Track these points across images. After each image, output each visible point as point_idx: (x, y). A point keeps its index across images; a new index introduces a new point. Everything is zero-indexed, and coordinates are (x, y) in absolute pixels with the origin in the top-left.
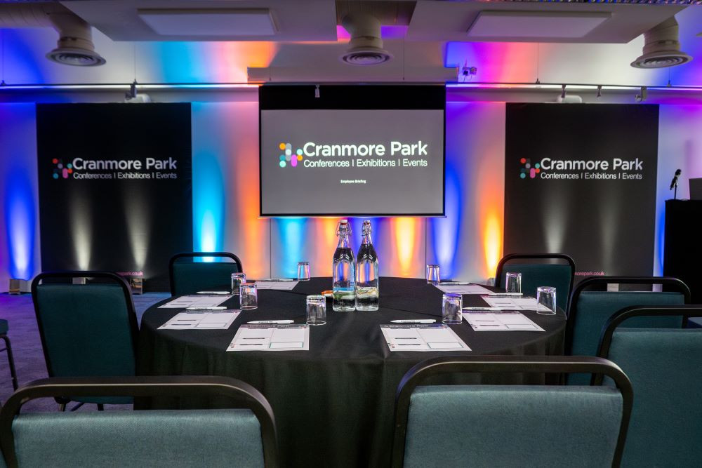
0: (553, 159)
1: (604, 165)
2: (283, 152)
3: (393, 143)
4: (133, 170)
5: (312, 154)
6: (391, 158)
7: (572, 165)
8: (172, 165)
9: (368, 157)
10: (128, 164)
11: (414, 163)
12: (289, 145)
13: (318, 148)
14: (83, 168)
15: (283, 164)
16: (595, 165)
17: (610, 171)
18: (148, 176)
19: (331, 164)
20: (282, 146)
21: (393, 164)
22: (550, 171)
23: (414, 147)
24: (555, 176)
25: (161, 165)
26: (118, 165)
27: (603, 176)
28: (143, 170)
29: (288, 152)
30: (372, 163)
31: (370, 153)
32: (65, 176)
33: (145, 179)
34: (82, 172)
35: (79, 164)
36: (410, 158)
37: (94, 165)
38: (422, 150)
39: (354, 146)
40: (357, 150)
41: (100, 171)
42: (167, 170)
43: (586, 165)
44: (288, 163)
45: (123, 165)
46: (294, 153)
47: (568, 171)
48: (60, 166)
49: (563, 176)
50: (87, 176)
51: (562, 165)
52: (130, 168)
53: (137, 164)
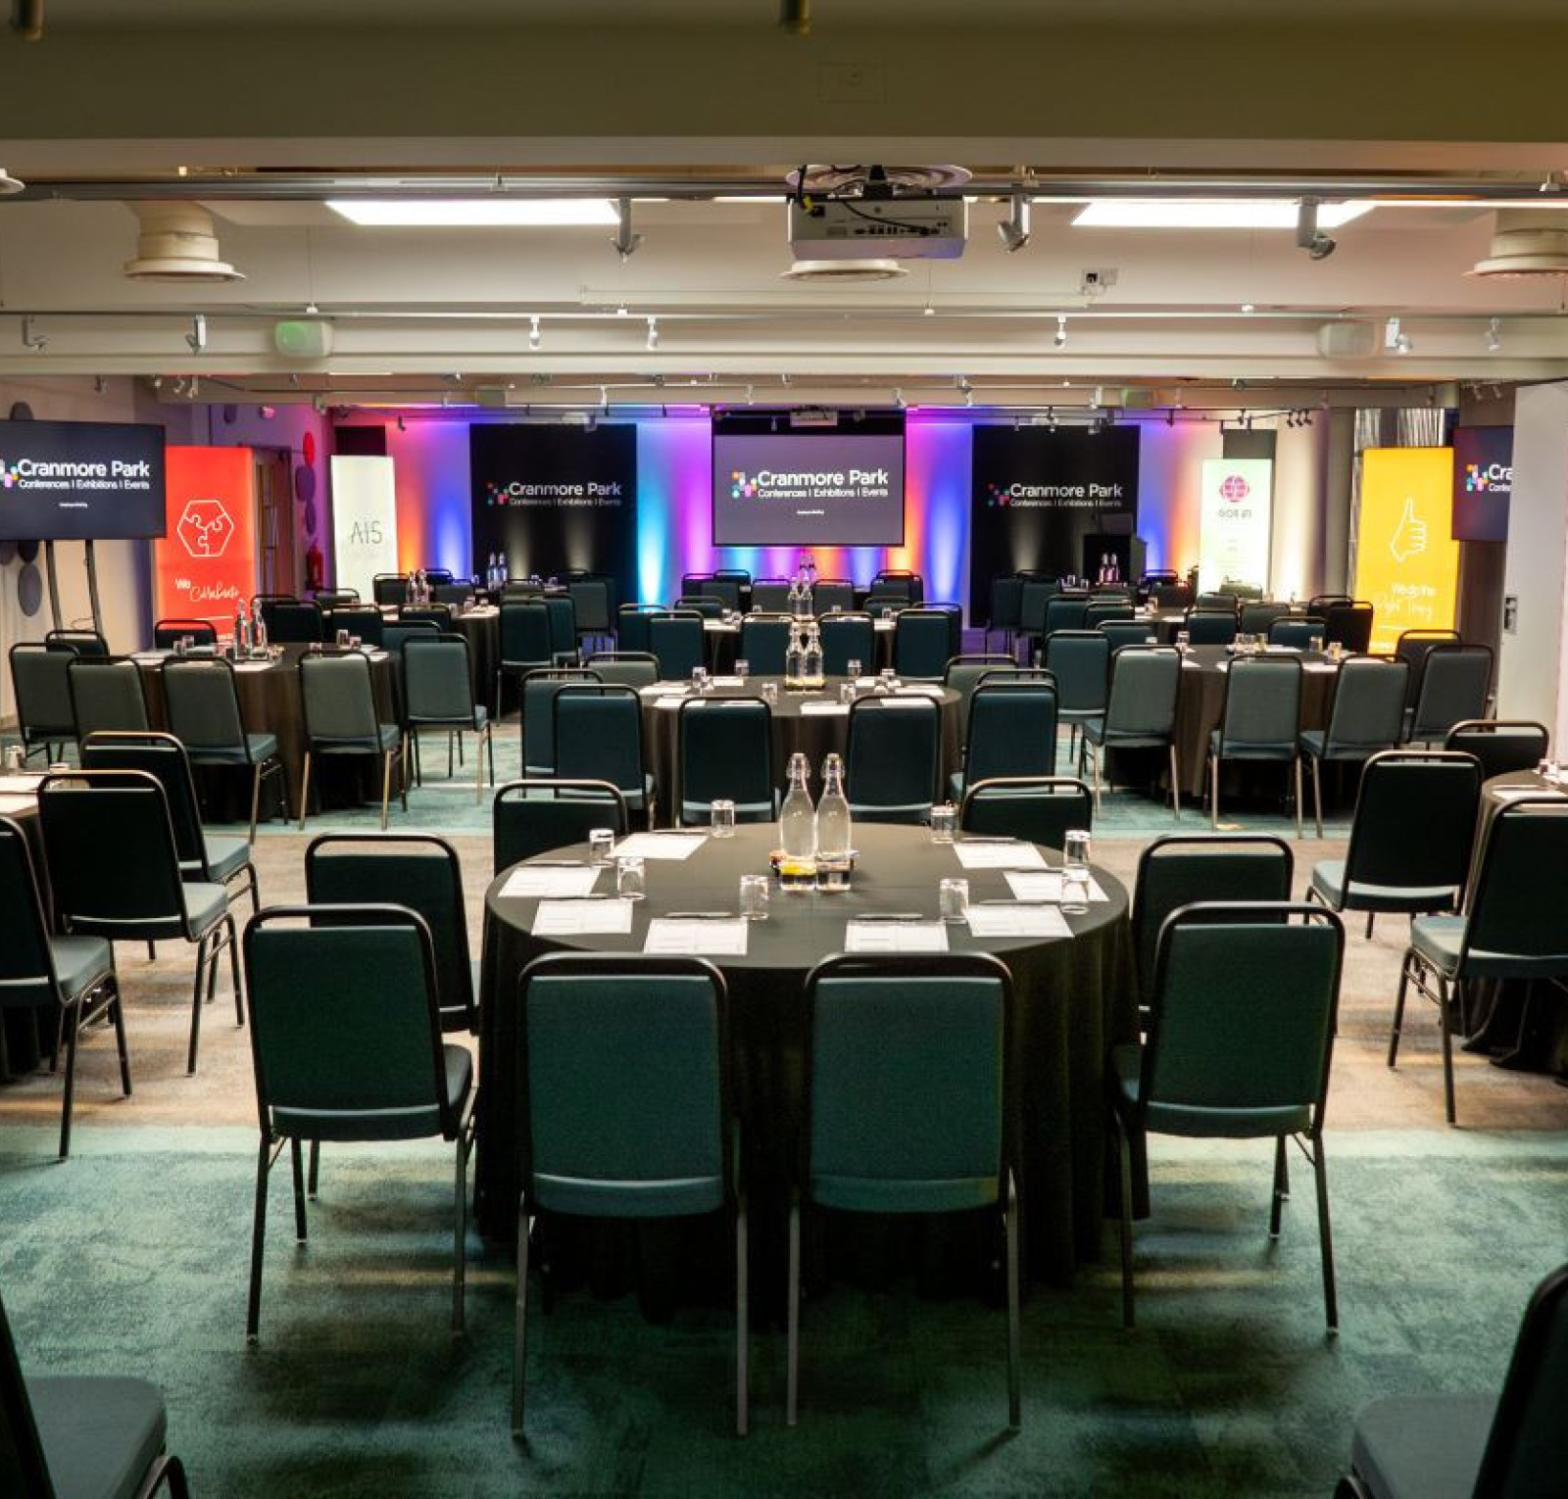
0: (1023, 485)
1: (1080, 491)
2: (736, 482)
3: (852, 472)
4: (574, 496)
5: (767, 484)
6: (851, 488)
7: (1045, 491)
8: (616, 490)
9: (826, 487)
10: (569, 490)
11: (874, 492)
12: (743, 474)
13: (774, 477)
14: (520, 493)
15: (736, 494)
16: (1070, 491)
17: (1086, 497)
18: (590, 502)
19: (787, 494)
20: (736, 475)
21: (851, 493)
22: (1020, 498)
23: (874, 475)
24: (1026, 503)
25: (604, 490)
26: (558, 490)
27: (1078, 504)
28: (585, 496)
29: (742, 482)
30: (830, 493)
31: (829, 483)
32: (501, 501)
33: (587, 506)
34: (519, 497)
35: (516, 489)
36: (870, 487)
37: (532, 490)
38: (882, 478)
39: (811, 476)
40: (814, 479)
41: (539, 496)
42: (611, 496)
43: (1059, 491)
44: (742, 493)
45: (563, 490)
46: (748, 482)
47: (1040, 498)
48: (496, 491)
49: (1034, 504)
50: (525, 502)
51: (1033, 491)
52: (572, 494)
53: (578, 490)
